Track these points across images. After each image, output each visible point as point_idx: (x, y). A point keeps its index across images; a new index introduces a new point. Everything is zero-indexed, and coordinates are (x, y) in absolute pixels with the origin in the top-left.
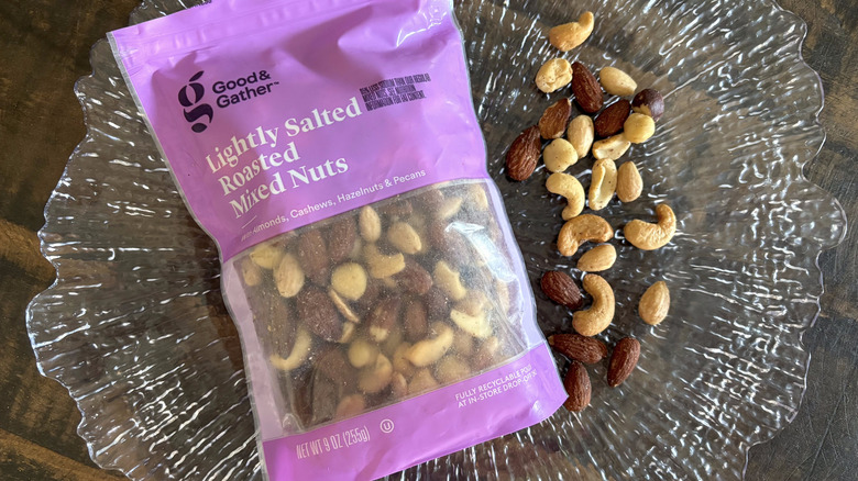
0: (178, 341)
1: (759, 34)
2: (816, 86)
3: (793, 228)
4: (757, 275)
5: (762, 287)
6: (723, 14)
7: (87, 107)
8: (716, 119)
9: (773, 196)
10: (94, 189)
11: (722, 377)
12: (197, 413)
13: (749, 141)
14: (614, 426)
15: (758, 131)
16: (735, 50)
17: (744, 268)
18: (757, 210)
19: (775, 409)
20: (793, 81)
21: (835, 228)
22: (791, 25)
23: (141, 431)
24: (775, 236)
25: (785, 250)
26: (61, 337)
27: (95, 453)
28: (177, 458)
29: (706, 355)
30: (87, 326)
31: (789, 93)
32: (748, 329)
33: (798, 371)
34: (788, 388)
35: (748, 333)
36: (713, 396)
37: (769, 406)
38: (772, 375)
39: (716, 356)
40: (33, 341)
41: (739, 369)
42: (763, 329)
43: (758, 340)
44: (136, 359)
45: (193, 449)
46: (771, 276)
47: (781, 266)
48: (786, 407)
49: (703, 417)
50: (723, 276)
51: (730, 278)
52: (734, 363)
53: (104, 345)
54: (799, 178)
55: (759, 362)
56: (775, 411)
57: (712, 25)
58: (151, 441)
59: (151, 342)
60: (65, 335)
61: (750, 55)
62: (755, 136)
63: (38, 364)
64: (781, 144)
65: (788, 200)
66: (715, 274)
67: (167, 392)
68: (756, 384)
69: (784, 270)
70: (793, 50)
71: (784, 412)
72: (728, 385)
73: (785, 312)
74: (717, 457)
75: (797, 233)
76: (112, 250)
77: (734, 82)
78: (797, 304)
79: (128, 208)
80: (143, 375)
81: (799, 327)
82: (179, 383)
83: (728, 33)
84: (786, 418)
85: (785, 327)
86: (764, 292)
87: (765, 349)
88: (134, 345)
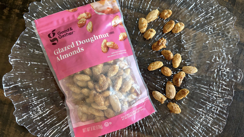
0: (45, 91)
1: (222, 19)
2: (237, 35)
3: (227, 76)
4: (215, 89)
6: (212, 12)
7: (27, 21)
8: (207, 42)
9: (222, 66)
10: (26, 45)
11: (201, 118)
12: (48, 112)
13: (216, 49)
14: (168, 128)
16: (214, 23)
18: (216, 70)
19: (216, 128)
20: (231, 33)
21: (239, 77)
22: (231, 17)
23: (32, 115)
24: (221, 78)
25: (224, 82)
26: (12, 86)
27: (18, 120)
28: (41, 124)
29: (197, 111)
30: (20, 84)
31: (229, 37)
32: (210, 104)
33: (224, 118)
34: (221, 123)
35: (210, 106)
36: (198, 123)
37: (214, 128)
38: (216, 119)
39: (200, 111)
40: (4, 86)
41: (207, 116)
42: (215, 105)
43: (213, 108)
44: (33, 94)
45: (46, 122)
46: (219, 90)
47: (222, 87)
48: (220, 128)
49: (195, 129)
50: (205, 88)
51: (207, 89)
52: (205, 114)
53: (24, 90)
54: (230, 62)
55: (213, 114)
56: (216, 130)
57: (209, 15)
58: (34, 118)
59: (38, 90)
60: (13, 85)
61: (219, 24)
62: (218, 48)
63: (5, 93)
64: (225, 51)
65: (226, 68)
66: (203, 87)
67: (40, 105)
68: (211, 121)
70: (232, 24)
71: (219, 130)
72: (203, 120)
73: (222, 100)
75: (228, 78)
76: (29, 63)
77: (213, 32)
78: (225, 98)
79: (35, 51)
80: (34, 99)
81: (225, 105)
82: (44, 103)
83: (213, 17)
84: (219, 132)
85: (221, 105)
86: (216, 94)
87: (215, 111)
88: (33, 91)
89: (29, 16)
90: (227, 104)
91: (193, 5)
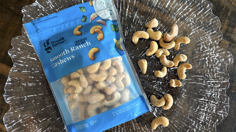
0: (48, 120)
1: (199, 8)
2: (218, 20)
3: (218, 61)
4: (210, 76)
5: (212, 79)
6: (188, 4)
7: (13, 58)
8: (191, 34)
9: (211, 53)
10: (18, 80)
11: (205, 106)
13: (202, 38)
14: (176, 125)
15: (204, 35)
16: (193, 14)
17: (206, 75)
18: (207, 58)
20: (211, 20)
21: (230, 59)
22: (208, 4)
24: (213, 64)
26: (14, 125)
29: (199, 101)
30: (21, 120)
31: (210, 24)
33: (226, 102)
34: (224, 107)
35: (210, 93)
36: (203, 112)
37: (220, 113)
38: (219, 104)
39: (202, 101)
40: (6, 127)
41: (209, 104)
42: (214, 91)
43: (213, 94)
44: (37, 127)
46: (214, 76)
47: (216, 72)
48: (224, 112)
49: (201, 119)
50: (200, 78)
51: (202, 78)
52: (208, 102)
53: (27, 125)
54: (217, 47)
55: (215, 101)
57: (186, 8)
59: (40, 121)
60: (15, 123)
61: (198, 14)
62: (203, 37)
64: (211, 38)
65: (215, 54)
66: (198, 78)
68: (215, 107)
69: (217, 74)
70: (210, 11)
71: (224, 114)
72: (207, 109)
73: (219, 85)
74: (207, 130)
75: (219, 62)
76: (25, 97)
77: (194, 23)
78: (223, 82)
79: (29, 84)
81: (224, 89)
83: (191, 9)
84: (225, 116)
85: (220, 90)
87: (216, 97)
88: (36, 123)
89: (14, 51)
91: (169, 2)
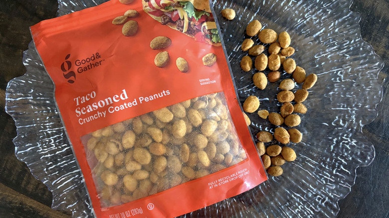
1: (362, 61)
2: (380, 92)
3: (350, 152)
4: (327, 168)
6: (348, 48)
7: (61, 5)
8: (331, 93)
9: (345, 135)
11: (297, 207)
12: (65, 149)
13: (342, 107)
14: (242, 213)
15: (348, 104)
16: (349, 66)
17: (322, 163)
18: (336, 139)
22: (376, 63)
23: (40, 149)
24: (340, 153)
25: (343, 161)
26: (19, 99)
27: (17, 152)
28: (51, 165)
29: (293, 196)
30: (32, 98)
31: (367, 92)
32: (315, 190)
33: (331, 215)
36: (290, 215)
38: (319, 214)
39: (297, 197)
40: (7, 97)
41: (305, 206)
42: (322, 192)
43: (318, 196)
44: (48, 118)
45: (59, 164)
46: (333, 170)
47: (339, 167)
50: (312, 163)
51: (315, 165)
52: (304, 203)
53: (36, 108)
55: (315, 206)
57: (342, 52)
58: (43, 154)
59: (56, 113)
60: (21, 98)
61: (355, 69)
62: (345, 106)
63: (6, 107)
65: (351, 139)
66: (309, 161)
67: (56, 136)
68: (311, 215)
69: (340, 169)
70: (375, 73)
72: (298, 211)
73: (334, 188)
75: (351, 155)
77: (344, 80)
78: (340, 186)
80: (48, 125)
81: (338, 196)
82: (62, 134)
83: (348, 57)
85: (332, 194)
86: (327, 176)
87: (320, 202)
88: (49, 112)
90: (341, 195)
91: (322, 31)
